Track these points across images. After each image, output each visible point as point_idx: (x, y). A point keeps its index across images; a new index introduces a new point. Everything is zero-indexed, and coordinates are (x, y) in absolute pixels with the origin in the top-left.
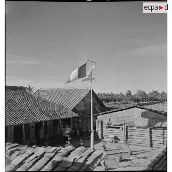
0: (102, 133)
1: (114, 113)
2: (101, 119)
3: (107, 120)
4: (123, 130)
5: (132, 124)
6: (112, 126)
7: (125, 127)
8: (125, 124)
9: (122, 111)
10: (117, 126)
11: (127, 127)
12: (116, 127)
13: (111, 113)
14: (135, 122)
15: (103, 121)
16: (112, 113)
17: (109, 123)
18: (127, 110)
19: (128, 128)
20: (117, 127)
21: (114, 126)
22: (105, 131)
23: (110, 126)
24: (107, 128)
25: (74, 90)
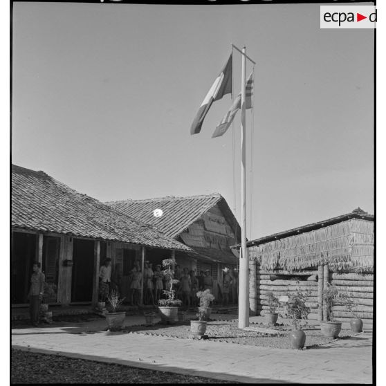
0: (258, 294)
1: (290, 238)
2: (255, 256)
3: (273, 258)
4: (320, 281)
5: (344, 263)
6: (286, 273)
7: (326, 272)
8: (323, 265)
9: (313, 233)
10: (302, 270)
11: (330, 272)
12: (297, 276)
13: (282, 240)
14: (354, 259)
15: (261, 261)
16: (286, 239)
17: (278, 264)
18: (329, 228)
19: (334, 275)
20: (300, 273)
21: (291, 273)
22: (266, 288)
23: (281, 272)
24: (272, 279)
25: (178, 202)
